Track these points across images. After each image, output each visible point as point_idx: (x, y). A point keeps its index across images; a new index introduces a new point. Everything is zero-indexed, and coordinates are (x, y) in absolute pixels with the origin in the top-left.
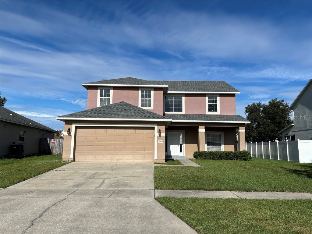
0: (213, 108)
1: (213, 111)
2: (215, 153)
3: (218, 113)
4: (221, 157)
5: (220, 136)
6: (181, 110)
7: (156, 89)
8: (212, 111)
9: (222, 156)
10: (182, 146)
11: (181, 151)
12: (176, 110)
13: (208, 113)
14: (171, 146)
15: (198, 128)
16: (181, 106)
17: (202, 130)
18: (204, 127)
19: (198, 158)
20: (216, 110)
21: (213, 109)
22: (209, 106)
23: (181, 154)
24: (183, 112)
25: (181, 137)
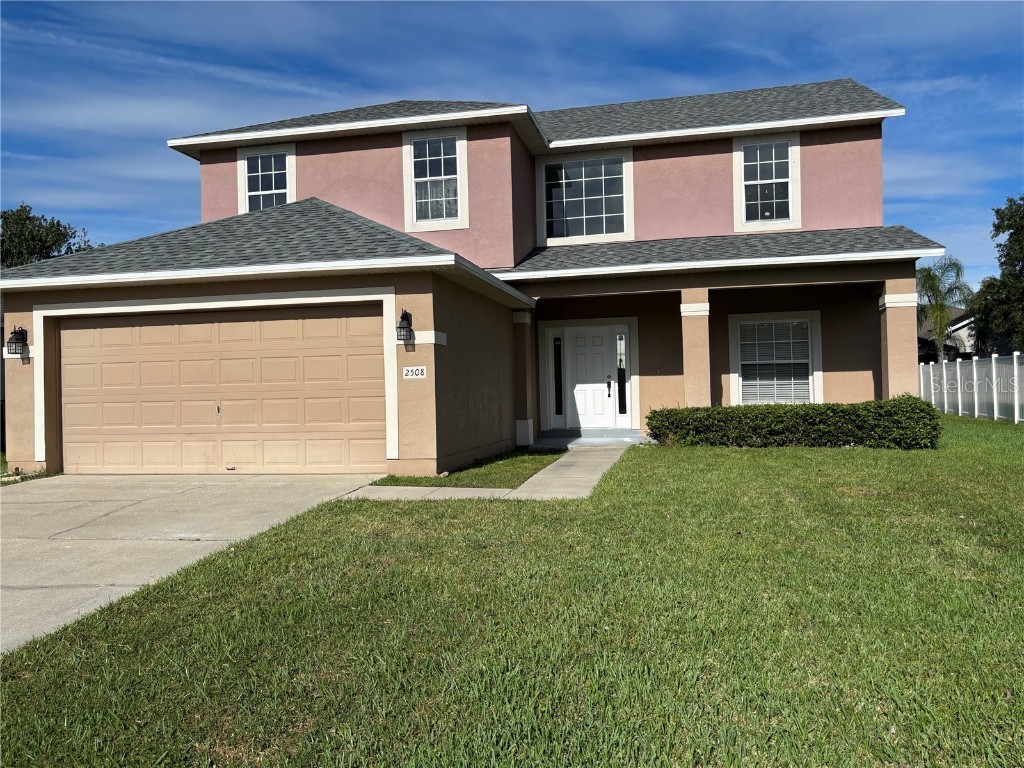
0: (768, 201)
1: (771, 217)
2: (745, 415)
3: (794, 222)
4: (778, 433)
5: (802, 331)
6: (617, 225)
7: (477, 130)
8: (764, 217)
9: (780, 427)
10: (628, 385)
11: (623, 409)
12: (594, 228)
13: (742, 226)
14: (579, 387)
15: (676, 299)
16: (618, 206)
17: (695, 307)
18: (703, 292)
19: (668, 442)
20: (783, 212)
21: (766, 207)
22: (750, 192)
23: (624, 422)
24: (628, 234)
25: (621, 346)
